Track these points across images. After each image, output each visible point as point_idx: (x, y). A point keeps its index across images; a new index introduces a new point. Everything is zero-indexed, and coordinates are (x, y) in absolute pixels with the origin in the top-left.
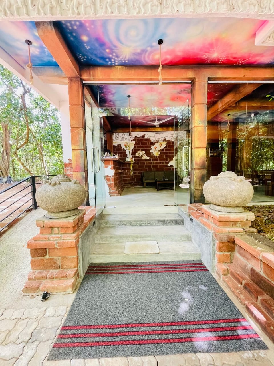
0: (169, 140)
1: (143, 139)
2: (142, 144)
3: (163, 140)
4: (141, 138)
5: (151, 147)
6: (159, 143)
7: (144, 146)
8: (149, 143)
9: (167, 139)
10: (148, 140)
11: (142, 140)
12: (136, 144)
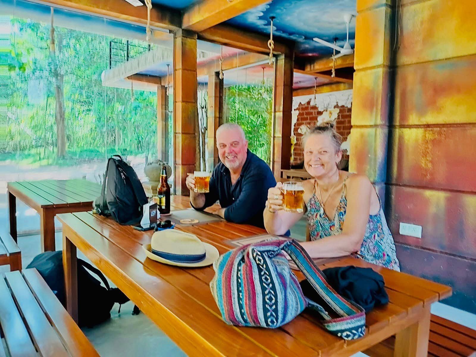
0: (343, 106)
1: (308, 107)
2: (307, 114)
3: (335, 107)
4: (306, 105)
5: (317, 119)
6: (328, 112)
7: (309, 118)
8: (315, 112)
9: (340, 105)
10: (314, 108)
11: (306, 108)
12: (300, 114)
